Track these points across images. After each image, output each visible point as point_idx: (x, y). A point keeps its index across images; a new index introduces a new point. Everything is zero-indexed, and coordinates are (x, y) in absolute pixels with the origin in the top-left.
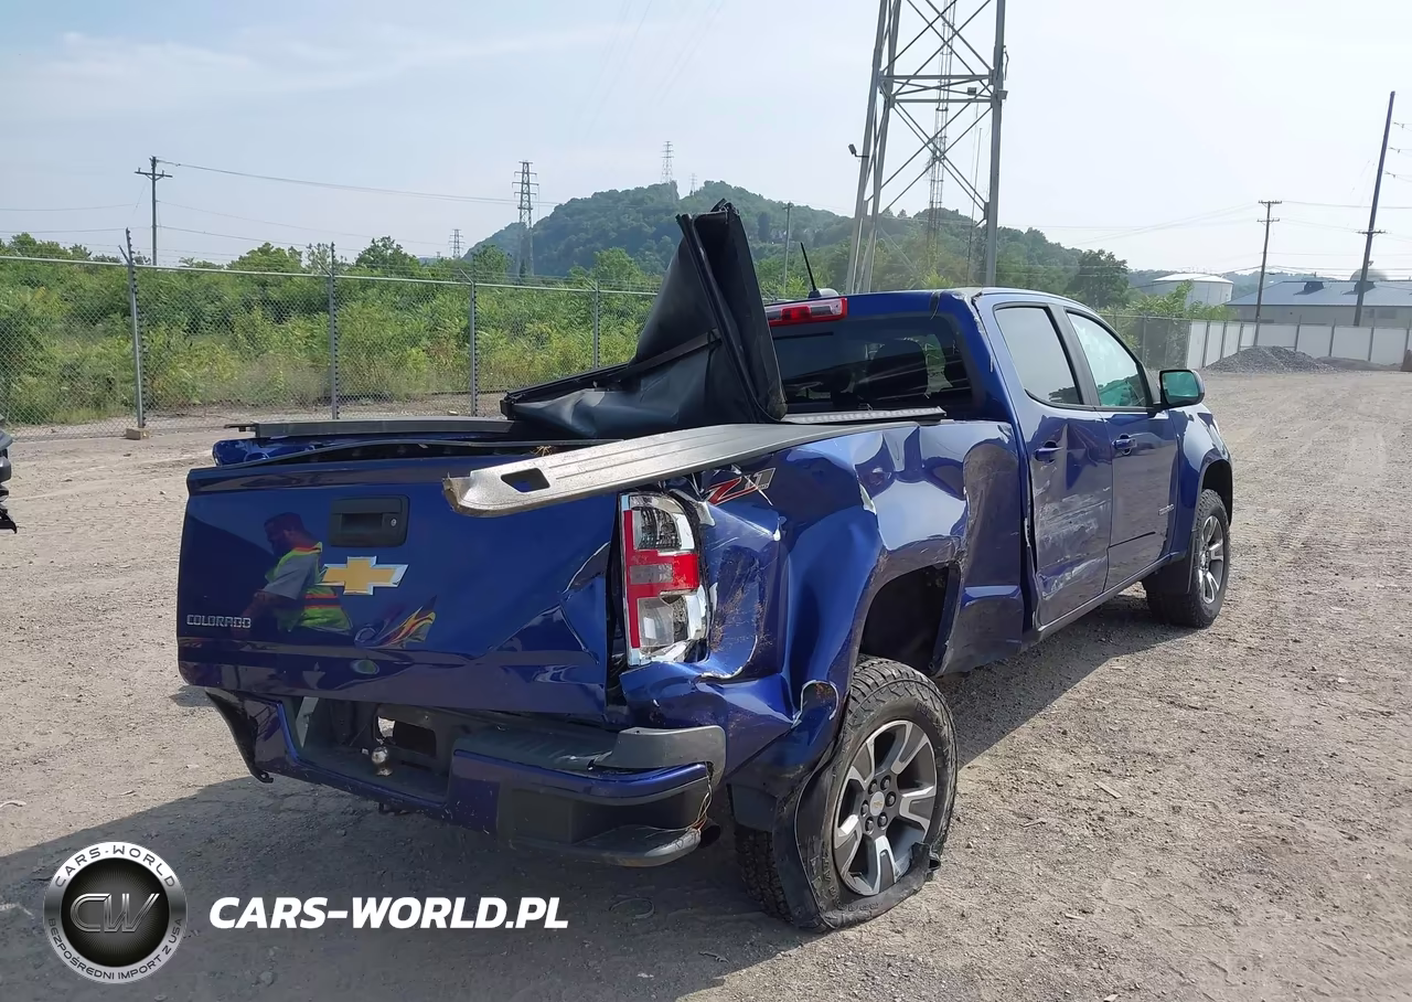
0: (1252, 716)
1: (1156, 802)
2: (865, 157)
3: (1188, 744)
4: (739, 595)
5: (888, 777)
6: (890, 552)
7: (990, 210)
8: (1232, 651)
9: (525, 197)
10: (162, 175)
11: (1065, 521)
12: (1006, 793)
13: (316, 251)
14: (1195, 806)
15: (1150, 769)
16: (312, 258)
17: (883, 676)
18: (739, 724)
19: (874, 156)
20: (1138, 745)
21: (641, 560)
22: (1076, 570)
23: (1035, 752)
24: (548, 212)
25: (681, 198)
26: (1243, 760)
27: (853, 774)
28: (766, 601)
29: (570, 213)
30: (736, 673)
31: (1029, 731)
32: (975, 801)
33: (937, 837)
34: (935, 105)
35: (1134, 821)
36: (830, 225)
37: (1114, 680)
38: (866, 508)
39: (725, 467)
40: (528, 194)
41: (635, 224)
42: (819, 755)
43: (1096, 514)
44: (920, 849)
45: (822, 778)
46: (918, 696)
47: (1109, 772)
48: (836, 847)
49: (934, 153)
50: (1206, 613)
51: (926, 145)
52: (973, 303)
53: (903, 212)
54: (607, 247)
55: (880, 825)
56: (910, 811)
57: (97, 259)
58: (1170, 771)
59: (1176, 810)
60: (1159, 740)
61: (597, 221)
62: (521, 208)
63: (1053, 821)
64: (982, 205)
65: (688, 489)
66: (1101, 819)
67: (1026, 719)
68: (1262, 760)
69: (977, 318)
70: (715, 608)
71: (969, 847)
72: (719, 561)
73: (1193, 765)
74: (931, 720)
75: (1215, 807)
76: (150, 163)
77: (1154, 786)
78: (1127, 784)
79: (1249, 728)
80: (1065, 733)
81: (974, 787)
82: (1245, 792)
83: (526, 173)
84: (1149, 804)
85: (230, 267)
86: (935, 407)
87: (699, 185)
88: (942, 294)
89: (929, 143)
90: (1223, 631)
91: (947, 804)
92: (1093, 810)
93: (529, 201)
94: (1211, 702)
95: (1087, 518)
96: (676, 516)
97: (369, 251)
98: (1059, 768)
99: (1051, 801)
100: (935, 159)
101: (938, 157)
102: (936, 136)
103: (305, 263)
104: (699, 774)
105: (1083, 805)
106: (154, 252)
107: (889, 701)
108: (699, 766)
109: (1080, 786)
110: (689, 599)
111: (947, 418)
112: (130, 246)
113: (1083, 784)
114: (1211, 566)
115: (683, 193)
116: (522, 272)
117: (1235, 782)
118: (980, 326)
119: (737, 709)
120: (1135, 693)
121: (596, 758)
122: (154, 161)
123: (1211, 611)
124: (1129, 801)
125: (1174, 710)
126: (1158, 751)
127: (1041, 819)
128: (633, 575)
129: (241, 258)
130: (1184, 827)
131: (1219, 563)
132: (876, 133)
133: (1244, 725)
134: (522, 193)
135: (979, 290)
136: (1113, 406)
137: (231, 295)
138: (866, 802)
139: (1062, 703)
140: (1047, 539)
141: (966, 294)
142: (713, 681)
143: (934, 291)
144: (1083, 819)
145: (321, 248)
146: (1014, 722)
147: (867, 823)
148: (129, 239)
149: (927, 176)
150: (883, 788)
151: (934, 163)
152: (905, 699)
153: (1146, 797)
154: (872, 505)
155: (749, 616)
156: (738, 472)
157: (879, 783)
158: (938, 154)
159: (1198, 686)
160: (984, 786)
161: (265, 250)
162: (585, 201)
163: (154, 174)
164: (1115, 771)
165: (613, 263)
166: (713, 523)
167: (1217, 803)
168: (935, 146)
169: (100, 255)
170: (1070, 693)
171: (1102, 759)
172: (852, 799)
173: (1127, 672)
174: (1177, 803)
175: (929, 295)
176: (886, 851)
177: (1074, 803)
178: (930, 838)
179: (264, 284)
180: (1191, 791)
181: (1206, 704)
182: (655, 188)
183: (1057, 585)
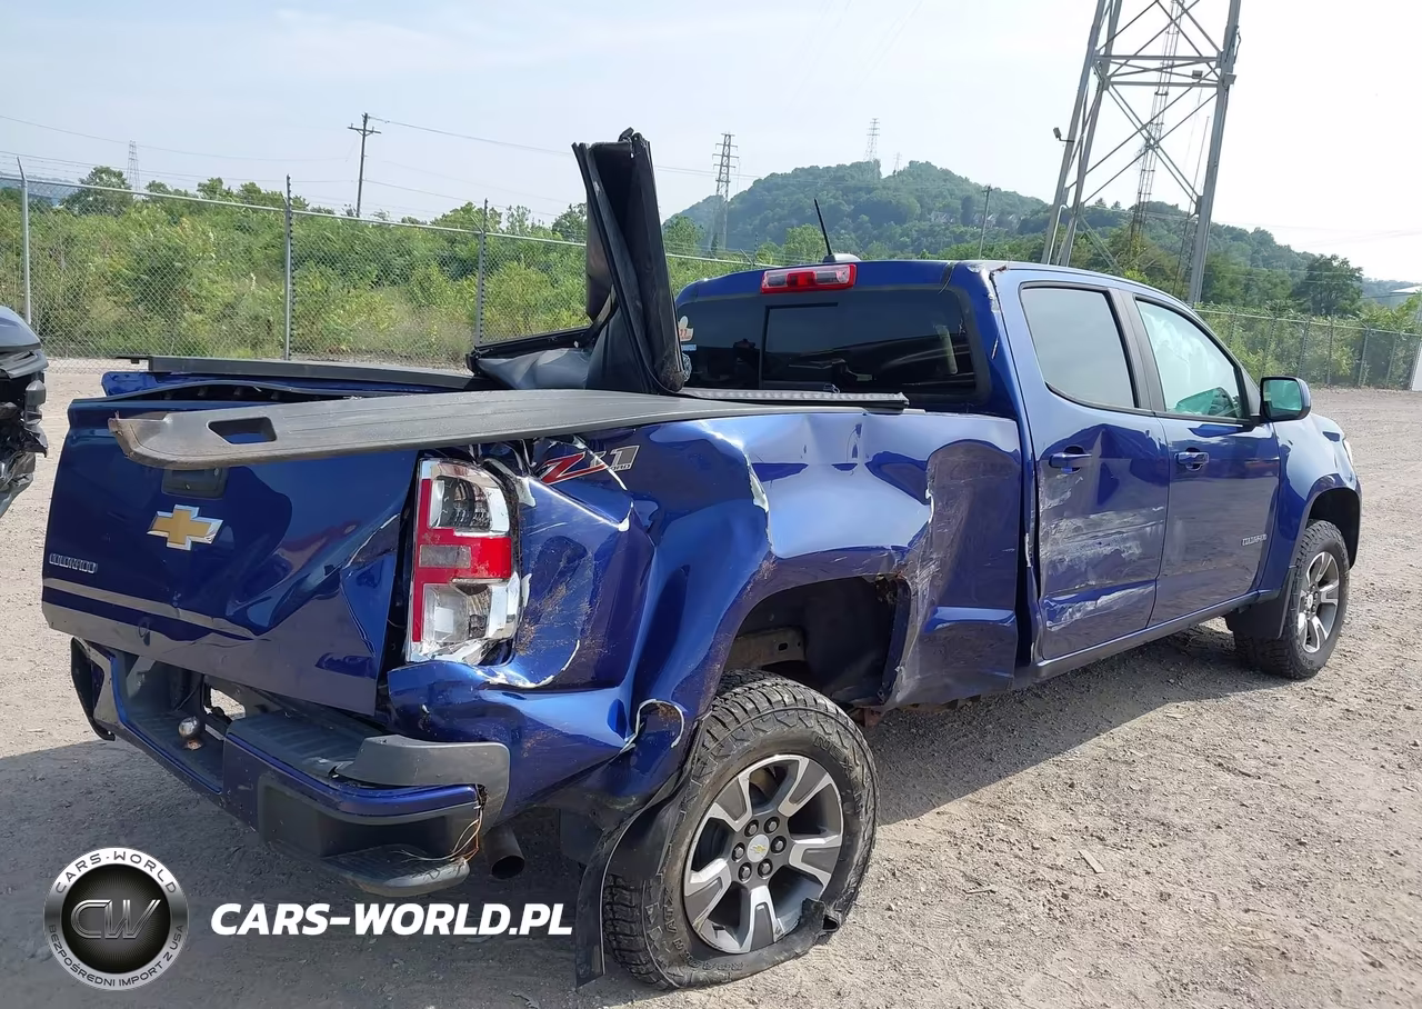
0: (1313, 793)
1: (1145, 886)
2: (1070, 142)
3: (1216, 818)
4: (562, 591)
5: (774, 819)
6: (777, 558)
7: (1204, 203)
8: (1325, 711)
9: (724, 170)
10: (372, 132)
11: (1091, 542)
12: (965, 848)
13: (515, 214)
14: (1191, 896)
15: (1156, 842)
16: (511, 220)
17: (769, 700)
18: (539, 742)
19: (1081, 142)
20: (1155, 811)
21: (433, 539)
22: (1104, 600)
23: (1026, 805)
24: (746, 185)
25: (884, 176)
26: (1278, 846)
27: (717, 811)
28: (599, 600)
29: (768, 187)
30: (543, 682)
31: (1032, 778)
32: (926, 853)
33: (842, 894)
34: (1155, 89)
35: (1106, 904)
36: (1038, 212)
37: (1162, 729)
38: (757, 502)
39: (566, 438)
40: (728, 166)
41: (833, 201)
42: (657, 788)
43: (1141, 537)
44: (812, 907)
45: (662, 813)
46: (817, 729)
47: (1102, 839)
48: (686, 894)
49: (1148, 140)
50: (1304, 662)
51: (1139, 131)
52: (991, 278)
53: (1117, 204)
54: (802, 222)
55: (761, 873)
56: (803, 861)
57: (313, 210)
58: (1181, 848)
59: (1164, 897)
60: (1183, 809)
61: (796, 197)
62: (719, 181)
63: (1005, 890)
64: (1195, 199)
65: (509, 461)
66: (1065, 896)
67: (1036, 762)
68: (1302, 848)
69: (992, 295)
70: (525, 604)
71: (889, 909)
72: (537, 548)
73: (1211, 844)
74: (837, 759)
75: (1216, 899)
76: (362, 119)
77: (1151, 864)
78: (1118, 856)
79: (1303, 807)
80: (1072, 786)
81: (932, 837)
82: (1262, 886)
83: (727, 145)
84: (1134, 886)
85: (433, 223)
86: (896, 393)
87: (903, 165)
88: (957, 265)
89: (1141, 129)
90: (1323, 686)
91: (857, 858)
92: (1060, 883)
93: (728, 174)
94: (1270, 770)
95: (1125, 540)
96: (490, 490)
97: (565, 216)
98: (1044, 826)
99: (1015, 865)
100: (1148, 147)
101: (1152, 145)
102: (1150, 122)
103: (504, 225)
104: (467, 797)
105: (1051, 876)
106: (359, 205)
107: (771, 730)
108: (469, 789)
109: (1060, 852)
110: (496, 588)
111: (909, 407)
112: (289, 191)
113: (1063, 853)
114: (1320, 610)
115: (886, 172)
116: (714, 245)
117: (1258, 873)
118: (994, 304)
119: (539, 726)
120: (1180, 747)
121: (340, 765)
122: (366, 117)
123: (1311, 662)
124: (1112, 879)
125: (1220, 773)
126: (1176, 820)
127: (992, 887)
128: (426, 556)
129: (444, 216)
130: (1164, 921)
131: (1331, 608)
132: (1085, 116)
133: (1297, 803)
134: (722, 165)
135: (1002, 263)
136: (1198, 414)
137: (420, 249)
138: (741, 845)
139: (1089, 749)
140: (1062, 561)
141: (984, 268)
142: (508, 689)
143: (949, 262)
144: (1043, 892)
145: (521, 211)
146: (1018, 766)
147: (741, 869)
148: (289, 185)
149: (1138, 166)
150: (767, 831)
151: (1146, 151)
152: (798, 730)
153: (1135, 877)
154: (762, 500)
155: (572, 617)
156: (580, 446)
157: (762, 826)
158: (1152, 142)
159: (1263, 748)
160: (945, 838)
161: (467, 209)
162: (784, 176)
163: (364, 130)
164: (1111, 840)
165: (804, 240)
166: (533, 503)
167: (1220, 896)
168: (1150, 134)
169: (316, 206)
170: (1103, 739)
171: (1104, 823)
172: (716, 841)
173: (1182, 722)
174: (1169, 888)
175: (944, 265)
176: (765, 904)
177: (1043, 872)
178: (832, 894)
179: (452, 242)
180: (1194, 876)
181: (1264, 771)
182: (857, 166)
183: (1071, 615)
